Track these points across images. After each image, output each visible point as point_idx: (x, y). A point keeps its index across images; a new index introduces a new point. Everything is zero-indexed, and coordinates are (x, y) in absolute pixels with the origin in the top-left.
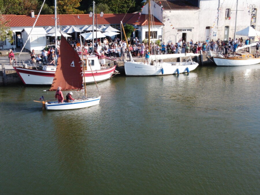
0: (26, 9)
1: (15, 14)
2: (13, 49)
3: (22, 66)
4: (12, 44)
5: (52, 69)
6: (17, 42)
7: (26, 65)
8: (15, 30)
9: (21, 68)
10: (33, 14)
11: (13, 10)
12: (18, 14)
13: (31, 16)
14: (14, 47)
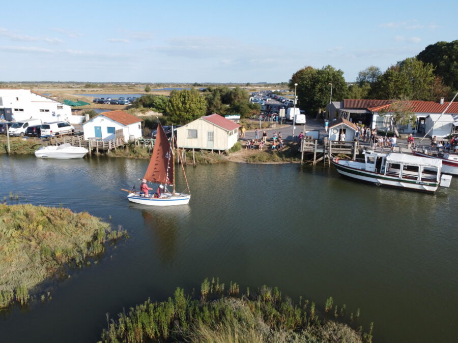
0: (436, 96)
1: (422, 100)
2: (413, 134)
3: (421, 151)
4: (414, 129)
5: (455, 159)
6: (419, 127)
7: (426, 150)
8: (419, 116)
9: (421, 153)
10: (442, 101)
11: (421, 96)
12: (426, 100)
13: (440, 103)
14: (416, 131)
